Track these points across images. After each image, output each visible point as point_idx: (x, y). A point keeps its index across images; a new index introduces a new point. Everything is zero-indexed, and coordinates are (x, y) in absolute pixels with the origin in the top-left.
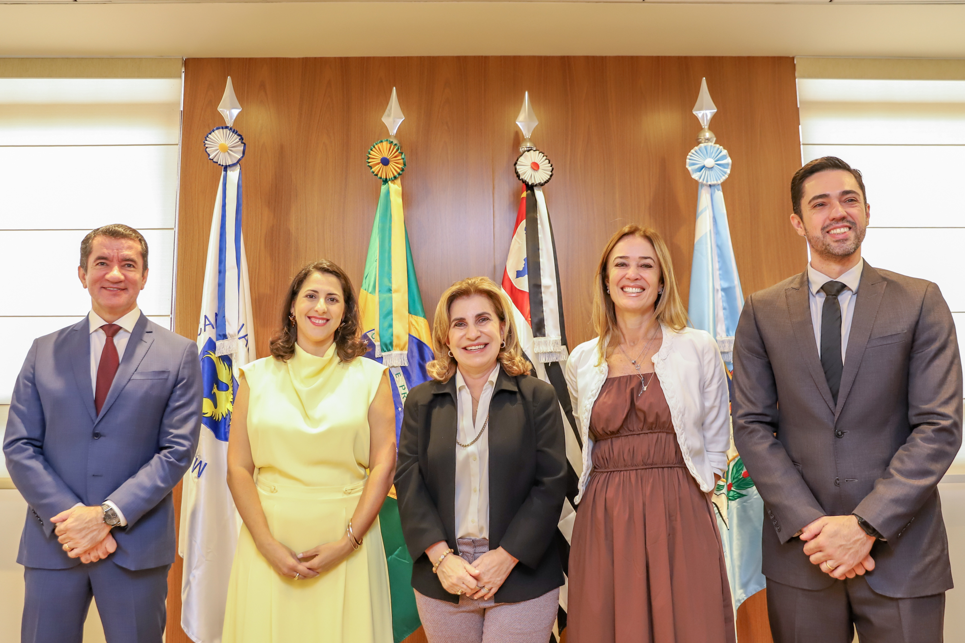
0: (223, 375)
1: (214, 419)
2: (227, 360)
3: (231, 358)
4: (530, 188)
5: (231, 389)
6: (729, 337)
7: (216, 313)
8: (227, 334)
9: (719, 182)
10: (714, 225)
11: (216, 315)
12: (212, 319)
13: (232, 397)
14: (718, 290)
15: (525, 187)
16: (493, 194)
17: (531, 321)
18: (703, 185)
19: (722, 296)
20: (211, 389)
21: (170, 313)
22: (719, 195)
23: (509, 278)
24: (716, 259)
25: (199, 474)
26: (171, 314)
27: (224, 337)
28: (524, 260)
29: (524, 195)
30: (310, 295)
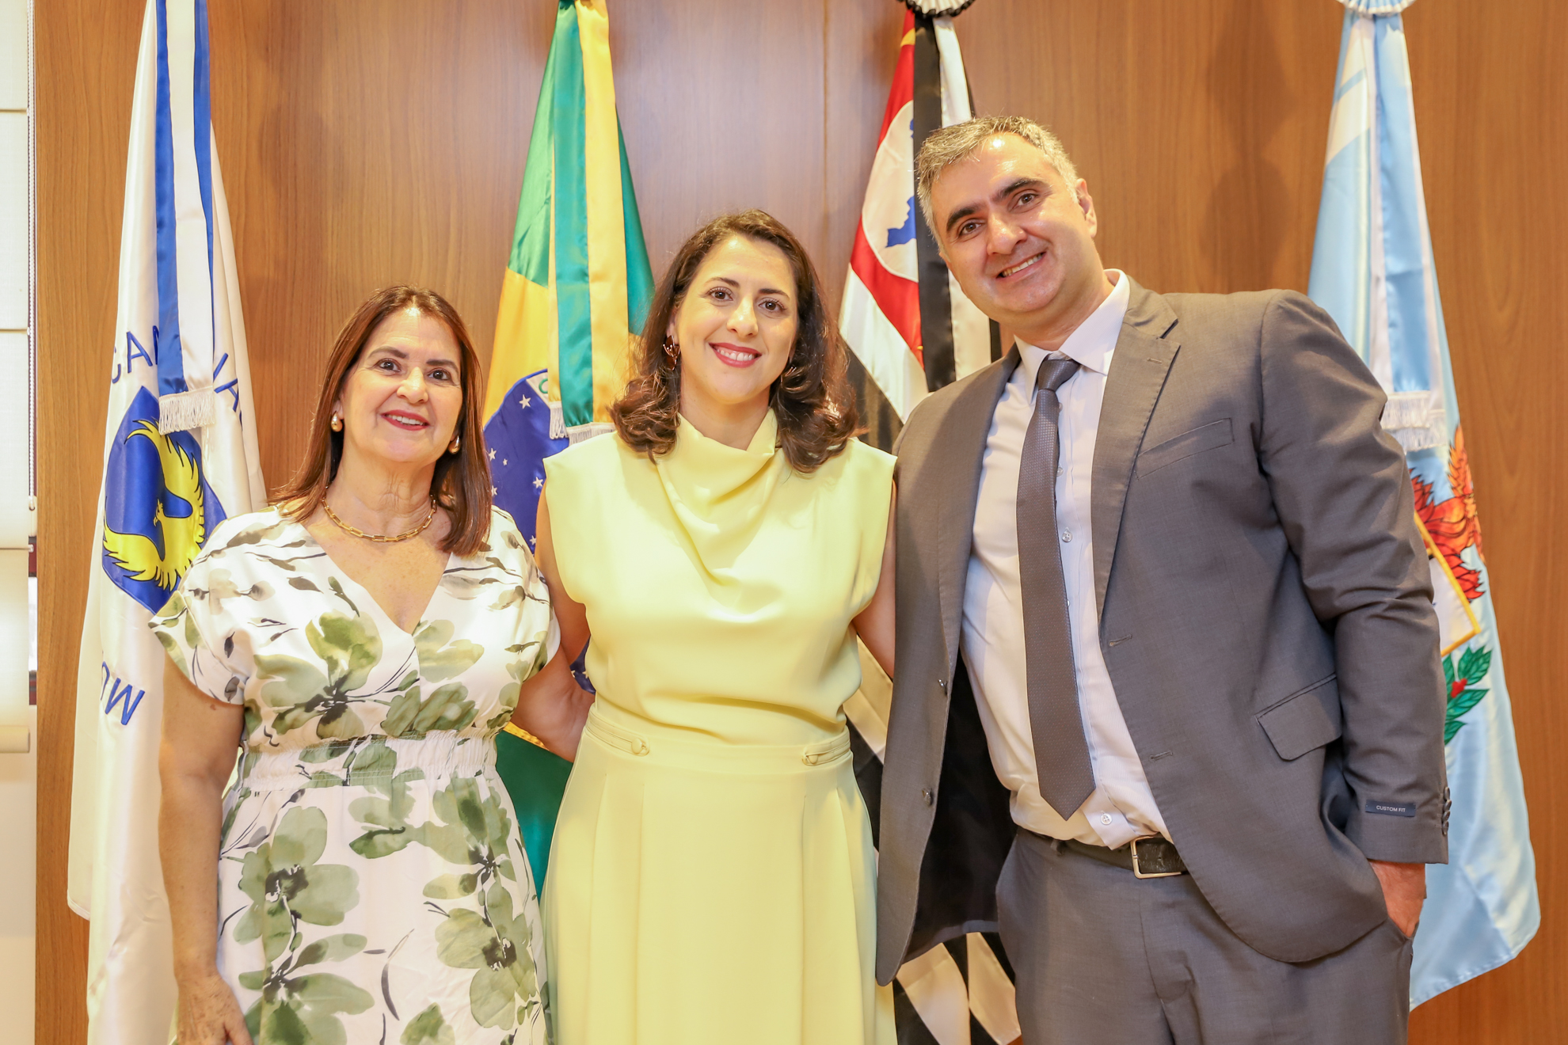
0: (180, 479)
1: (160, 585)
2: (188, 443)
3: (196, 438)
4: (926, 21)
5: (197, 512)
6: (1400, 393)
7: (155, 327)
8: (186, 377)
9: (1399, 8)
10: (1377, 116)
11: (156, 332)
12: (146, 342)
13: (201, 531)
14: (1378, 279)
15: (912, 18)
16: (825, 35)
17: (923, 352)
18: (1355, 15)
19: (1389, 294)
20: (152, 513)
21: (24, 325)
22: (1396, 41)
23: (868, 247)
24: (1378, 201)
25: (126, 719)
26: (29, 326)
27: (179, 385)
28: (909, 202)
29: (910, 38)
30: (717, 292)
